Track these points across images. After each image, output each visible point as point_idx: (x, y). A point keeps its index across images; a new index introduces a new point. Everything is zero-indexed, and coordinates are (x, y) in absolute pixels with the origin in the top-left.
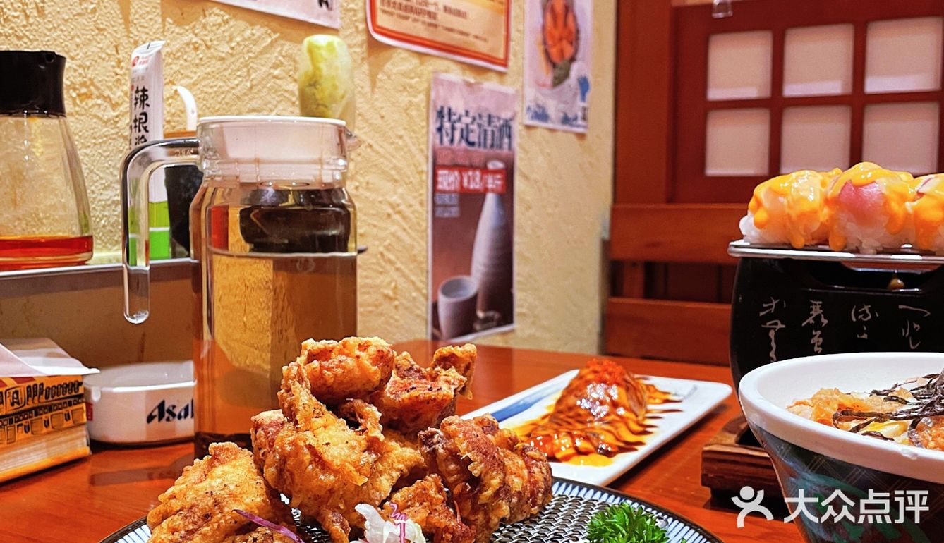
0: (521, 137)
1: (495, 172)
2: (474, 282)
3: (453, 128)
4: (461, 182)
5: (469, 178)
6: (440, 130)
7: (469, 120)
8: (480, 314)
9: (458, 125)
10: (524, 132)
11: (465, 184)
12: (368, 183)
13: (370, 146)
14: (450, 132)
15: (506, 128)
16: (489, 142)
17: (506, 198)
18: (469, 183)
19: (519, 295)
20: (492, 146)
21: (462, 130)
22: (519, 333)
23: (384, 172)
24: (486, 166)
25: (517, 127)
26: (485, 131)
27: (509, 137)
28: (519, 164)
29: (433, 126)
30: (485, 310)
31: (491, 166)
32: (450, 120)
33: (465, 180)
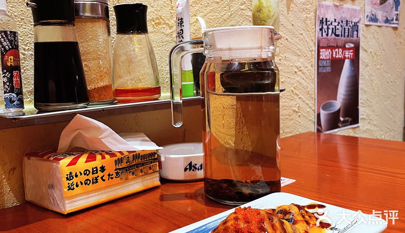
0: (363, 30)
1: (349, 49)
2: (338, 103)
3: (328, 28)
4: (332, 54)
5: (336, 52)
6: (321, 30)
7: (336, 24)
8: (342, 119)
9: (331, 27)
10: (365, 28)
11: (334, 56)
12: (285, 57)
13: (287, 39)
14: (326, 30)
15: (356, 26)
16: (346, 34)
17: (355, 62)
18: (336, 55)
19: (361, 109)
20: (348, 36)
21: (333, 29)
22: (361, 128)
23: (294, 52)
24: (345, 46)
25: (361, 26)
26: (345, 28)
27: (357, 31)
28: (362, 44)
29: (318, 28)
30: (343, 117)
31: (347, 46)
32: (326, 24)
33: (334, 53)
